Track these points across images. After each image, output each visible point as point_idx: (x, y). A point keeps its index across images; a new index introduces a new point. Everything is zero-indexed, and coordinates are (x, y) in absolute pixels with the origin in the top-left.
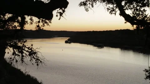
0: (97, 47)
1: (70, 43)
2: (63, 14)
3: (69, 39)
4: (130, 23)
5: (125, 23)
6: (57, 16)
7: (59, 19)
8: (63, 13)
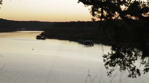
0: (84, 45)
1: (43, 39)
3: (42, 33)
5: (78, 2)
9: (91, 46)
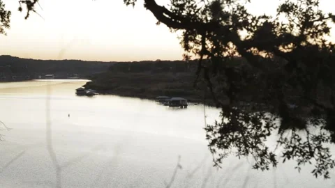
1: (90, 95)
2: (35, 5)
4: (165, 23)
5: (157, 24)
6: (20, 9)
7: (26, 18)
8: (35, 2)
9: (182, 108)
